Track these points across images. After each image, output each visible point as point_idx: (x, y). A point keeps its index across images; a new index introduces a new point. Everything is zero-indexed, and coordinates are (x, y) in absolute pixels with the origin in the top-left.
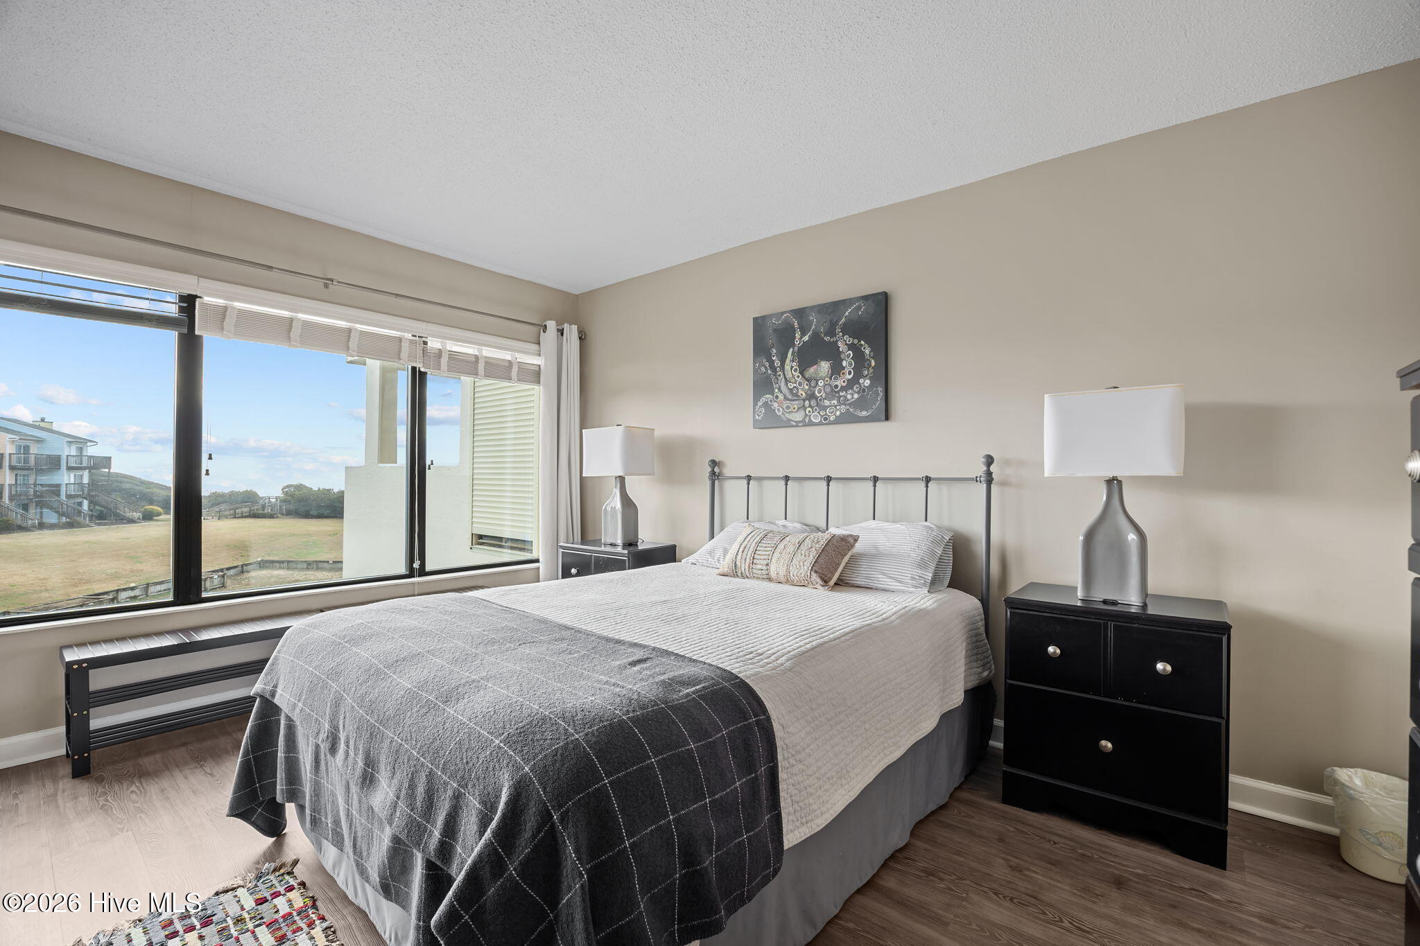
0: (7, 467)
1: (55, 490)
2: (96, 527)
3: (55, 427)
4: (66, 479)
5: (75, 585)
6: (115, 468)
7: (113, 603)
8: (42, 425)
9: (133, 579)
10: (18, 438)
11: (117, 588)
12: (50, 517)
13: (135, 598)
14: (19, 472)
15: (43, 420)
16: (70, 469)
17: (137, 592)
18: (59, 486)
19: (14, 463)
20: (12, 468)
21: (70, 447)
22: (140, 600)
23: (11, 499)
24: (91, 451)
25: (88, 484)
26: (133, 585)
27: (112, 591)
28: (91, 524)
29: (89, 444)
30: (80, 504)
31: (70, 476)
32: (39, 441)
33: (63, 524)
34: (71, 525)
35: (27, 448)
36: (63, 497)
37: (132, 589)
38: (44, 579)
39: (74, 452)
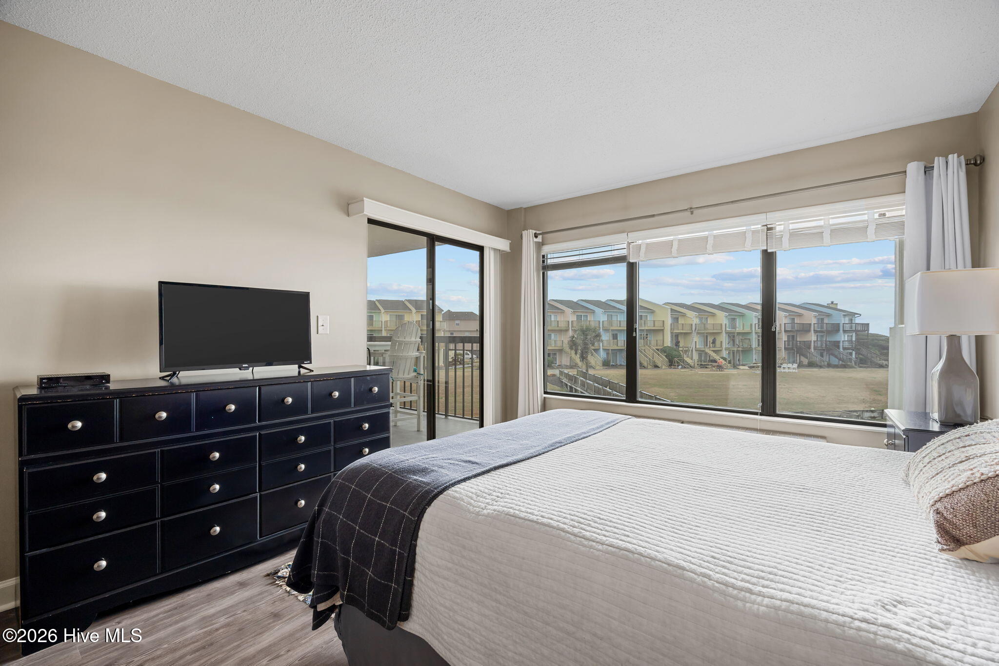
0: (813, 332)
1: (836, 344)
2: (859, 369)
3: (839, 307)
4: (843, 338)
5: (839, 403)
6: (871, 331)
7: (858, 419)
8: (832, 306)
9: (874, 405)
10: (817, 314)
11: (862, 409)
12: (835, 361)
13: (874, 418)
14: (819, 334)
15: (832, 303)
16: (845, 331)
17: (875, 414)
18: (839, 342)
19: (816, 329)
20: (815, 331)
21: (845, 318)
22: (878, 420)
23: (814, 349)
24: (858, 320)
25: (855, 341)
26: (873, 409)
27: (859, 411)
28: (856, 367)
29: (856, 316)
30: (851, 354)
31: (845, 336)
32: (829, 315)
33: (840, 365)
34: (845, 366)
35: (822, 320)
36: (841, 349)
37: (872, 411)
38: (823, 397)
39: (847, 320)
